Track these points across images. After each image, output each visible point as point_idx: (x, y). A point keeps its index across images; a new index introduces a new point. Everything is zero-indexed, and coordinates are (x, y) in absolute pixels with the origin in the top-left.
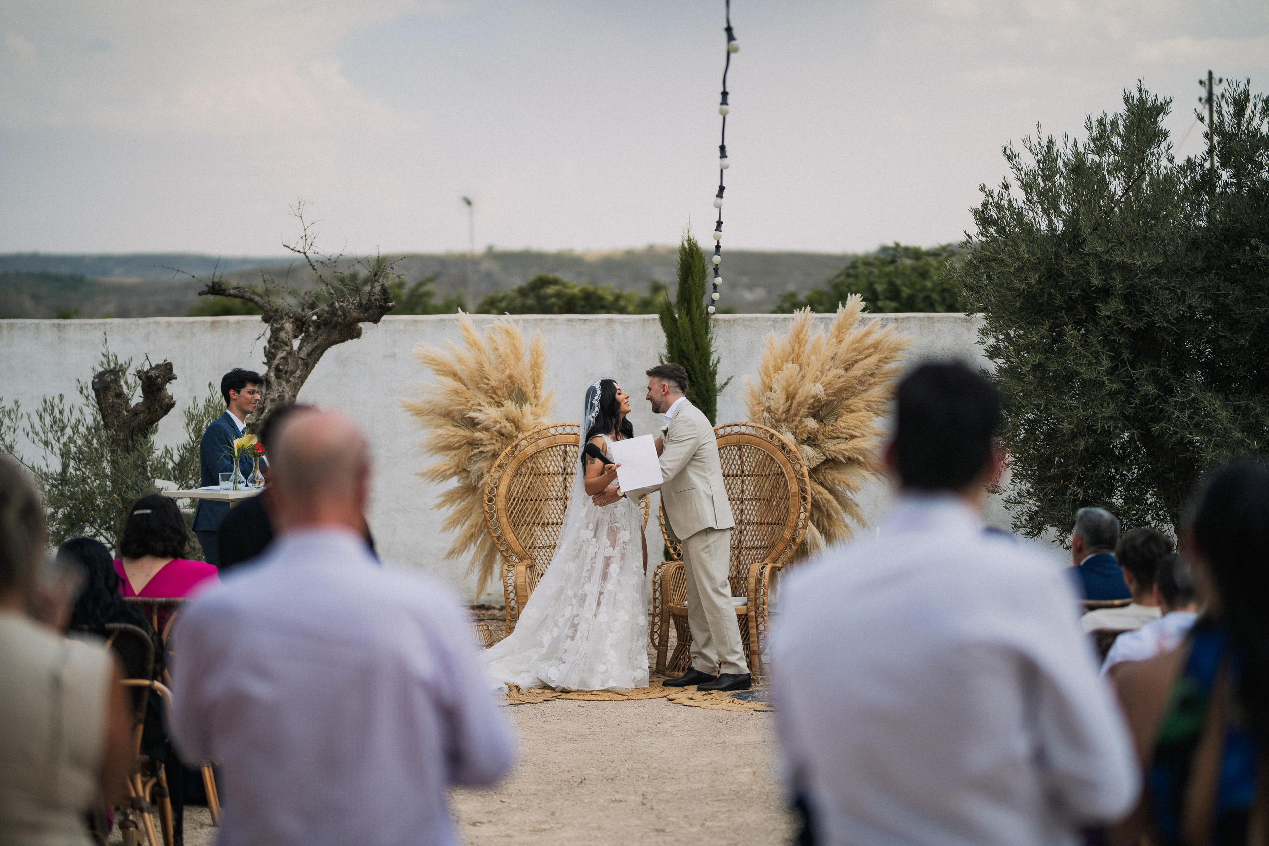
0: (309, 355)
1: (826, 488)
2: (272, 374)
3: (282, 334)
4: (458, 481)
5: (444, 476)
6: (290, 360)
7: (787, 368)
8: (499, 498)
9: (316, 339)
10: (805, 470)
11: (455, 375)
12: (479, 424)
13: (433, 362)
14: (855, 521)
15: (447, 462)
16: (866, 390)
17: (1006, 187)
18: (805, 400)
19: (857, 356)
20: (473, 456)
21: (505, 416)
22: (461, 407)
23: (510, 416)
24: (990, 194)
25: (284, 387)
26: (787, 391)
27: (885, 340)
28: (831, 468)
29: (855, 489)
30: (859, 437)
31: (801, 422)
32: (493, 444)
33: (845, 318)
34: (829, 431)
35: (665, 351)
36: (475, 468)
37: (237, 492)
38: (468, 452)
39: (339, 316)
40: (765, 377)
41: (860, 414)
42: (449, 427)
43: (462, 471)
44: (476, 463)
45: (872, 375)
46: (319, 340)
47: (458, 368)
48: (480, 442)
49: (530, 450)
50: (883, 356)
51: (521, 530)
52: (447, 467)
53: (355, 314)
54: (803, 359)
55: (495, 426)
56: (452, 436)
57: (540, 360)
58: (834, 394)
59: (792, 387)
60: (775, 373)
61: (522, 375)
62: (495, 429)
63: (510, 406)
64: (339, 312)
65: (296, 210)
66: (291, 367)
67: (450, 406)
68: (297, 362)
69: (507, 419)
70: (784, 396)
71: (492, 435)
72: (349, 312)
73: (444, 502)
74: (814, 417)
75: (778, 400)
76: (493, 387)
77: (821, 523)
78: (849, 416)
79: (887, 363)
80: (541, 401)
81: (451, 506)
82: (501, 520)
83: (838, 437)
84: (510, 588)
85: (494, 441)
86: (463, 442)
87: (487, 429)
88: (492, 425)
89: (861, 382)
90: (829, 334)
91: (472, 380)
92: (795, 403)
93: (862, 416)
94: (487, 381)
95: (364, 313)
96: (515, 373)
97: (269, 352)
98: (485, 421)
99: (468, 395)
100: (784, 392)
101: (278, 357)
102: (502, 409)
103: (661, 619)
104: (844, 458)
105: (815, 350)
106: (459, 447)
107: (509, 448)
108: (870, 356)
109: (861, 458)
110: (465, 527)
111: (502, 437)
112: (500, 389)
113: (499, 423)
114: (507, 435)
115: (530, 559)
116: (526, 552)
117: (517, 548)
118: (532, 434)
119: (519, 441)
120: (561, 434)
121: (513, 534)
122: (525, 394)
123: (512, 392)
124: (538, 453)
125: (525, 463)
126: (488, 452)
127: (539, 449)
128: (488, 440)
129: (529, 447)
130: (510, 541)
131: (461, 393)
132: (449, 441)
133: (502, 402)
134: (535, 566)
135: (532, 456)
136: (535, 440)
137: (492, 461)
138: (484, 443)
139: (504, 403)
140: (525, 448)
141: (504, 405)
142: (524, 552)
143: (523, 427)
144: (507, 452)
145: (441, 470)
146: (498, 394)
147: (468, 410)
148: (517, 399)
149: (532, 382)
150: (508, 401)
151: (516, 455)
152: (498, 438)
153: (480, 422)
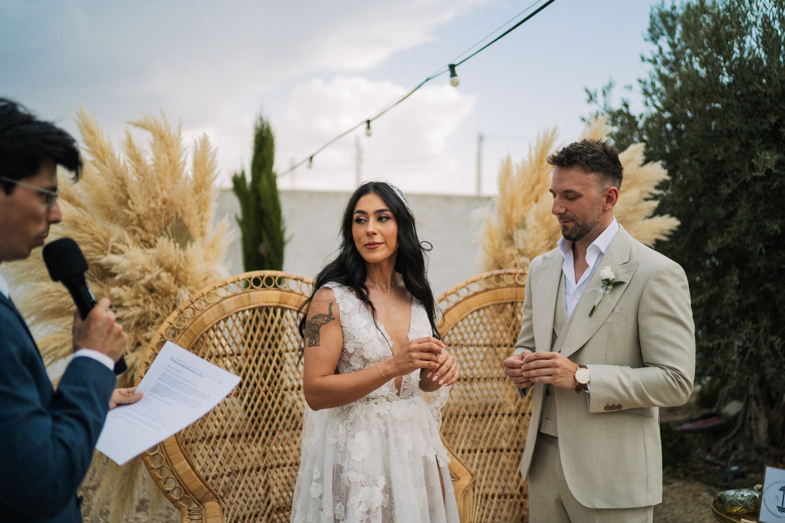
12: (112, 274)
15: (58, 336)
21: (158, 262)
23: (166, 261)
32: (139, 306)
40: (507, 211)
49: (210, 317)
52: (58, 344)
55: (143, 278)
61: (184, 200)
62: (143, 282)
63: (165, 246)
69: (160, 267)
71: (138, 291)
76: (139, 216)
80: (209, 240)
85: (141, 302)
87: (126, 282)
88: (136, 277)
94: (131, 206)
96: (172, 197)
98: (126, 269)
99: (94, 229)
102: (152, 250)
107: (175, 313)
111: (154, 294)
112: (149, 218)
113: (149, 272)
114: (160, 291)
115: (215, 499)
116: (208, 487)
117: (194, 484)
118: (212, 290)
119: (192, 302)
120: (258, 290)
121: (186, 461)
122: (186, 229)
123: (168, 224)
124: (222, 322)
125: (202, 339)
126: (132, 317)
127: (224, 314)
128: (130, 300)
129: (209, 311)
130: (180, 473)
131: (85, 225)
132: (63, 302)
133: (152, 241)
134: (223, 510)
135: (212, 328)
136: (218, 299)
137: (133, 333)
138: (124, 304)
139: (156, 241)
140: (201, 314)
141: (157, 245)
142: (206, 489)
143: (186, 279)
144: (172, 322)
145: (50, 348)
146: (146, 227)
147: (95, 252)
148: (176, 235)
149: (197, 211)
150: (162, 238)
151: (187, 326)
152: (147, 297)
153: (116, 271)
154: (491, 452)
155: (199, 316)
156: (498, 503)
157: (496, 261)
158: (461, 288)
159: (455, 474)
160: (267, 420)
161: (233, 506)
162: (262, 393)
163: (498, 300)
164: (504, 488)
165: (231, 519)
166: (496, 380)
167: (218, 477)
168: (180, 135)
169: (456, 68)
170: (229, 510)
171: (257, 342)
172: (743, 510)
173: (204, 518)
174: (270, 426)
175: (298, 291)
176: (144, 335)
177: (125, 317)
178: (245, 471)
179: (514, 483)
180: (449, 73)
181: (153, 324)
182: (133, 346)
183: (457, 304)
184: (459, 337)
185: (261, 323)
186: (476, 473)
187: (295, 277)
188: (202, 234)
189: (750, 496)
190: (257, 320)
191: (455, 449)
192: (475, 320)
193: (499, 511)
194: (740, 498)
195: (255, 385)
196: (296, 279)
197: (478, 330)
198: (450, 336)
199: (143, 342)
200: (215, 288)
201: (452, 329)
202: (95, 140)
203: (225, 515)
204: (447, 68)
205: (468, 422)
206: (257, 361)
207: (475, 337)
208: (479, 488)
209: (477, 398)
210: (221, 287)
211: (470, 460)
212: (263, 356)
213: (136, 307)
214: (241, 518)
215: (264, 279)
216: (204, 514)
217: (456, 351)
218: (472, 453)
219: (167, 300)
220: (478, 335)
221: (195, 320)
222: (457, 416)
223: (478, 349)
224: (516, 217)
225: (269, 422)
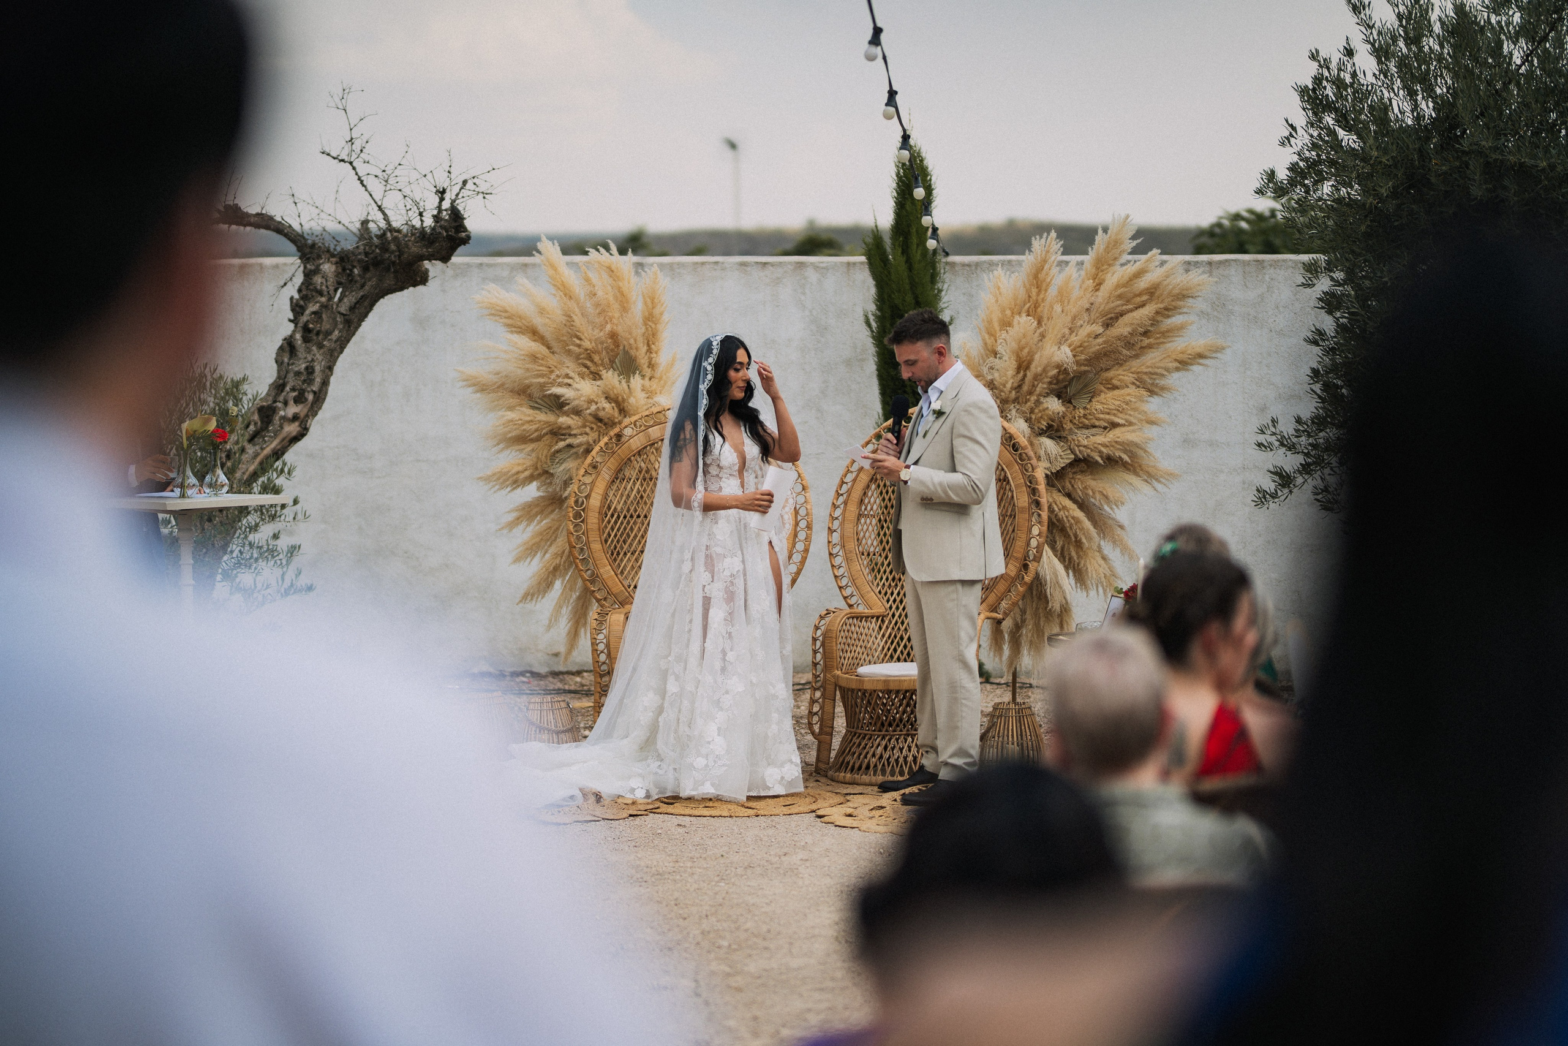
0: (352, 309)
1: (1075, 501)
2: (298, 336)
3: (318, 280)
4: (538, 489)
5: (516, 482)
6: (324, 316)
7: (1019, 323)
8: (590, 514)
9: (363, 286)
10: (1040, 474)
11: (534, 333)
12: (566, 404)
13: (503, 314)
14: (1118, 550)
15: (521, 461)
16: (1137, 356)
17: (1350, 52)
18: (1044, 370)
19: (1123, 305)
20: (558, 451)
21: (604, 393)
22: (541, 380)
23: (611, 393)
24: (1326, 64)
25: (314, 355)
26: (1018, 356)
27: (1165, 283)
28: (1082, 472)
29: (1119, 503)
30: (1123, 425)
31: (1038, 402)
32: (587, 434)
33: (1107, 250)
34: (1079, 417)
35: (872, 307)
36: (559, 470)
37: (187, 501)
38: (551, 447)
39: (393, 252)
40: (987, 336)
41: (1126, 391)
42: (524, 409)
43: (542, 474)
44: (561, 462)
45: (1146, 334)
46: (367, 288)
47: (538, 322)
48: (567, 431)
49: (636, 443)
50: (1162, 306)
51: (622, 560)
52: (520, 468)
53: (415, 249)
54: (1044, 310)
55: (589, 408)
56: (529, 422)
57: (656, 311)
58: (1089, 362)
59: (1026, 350)
60: (1000, 330)
61: (630, 334)
62: (588, 411)
63: (611, 378)
64: (393, 247)
65: (337, 100)
66: (326, 326)
67: (526, 379)
68: (334, 319)
69: (606, 398)
70: (1014, 364)
71: (585, 420)
72: (407, 246)
73: (518, 519)
74: (1059, 397)
75: (1005, 370)
76: (586, 350)
77: (1066, 553)
78: (1110, 394)
79: (1168, 317)
80: (658, 374)
81: (528, 525)
82: (593, 546)
83: (1094, 427)
84: (601, 647)
85: (588, 430)
86: (544, 431)
87: (577, 412)
88: (585, 407)
89: (1129, 345)
90: (1083, 273)
91: (558, 340)
92: (1030, 375)
93: (1129, 395)
94: (578, 342)
95: (427, 247)
96: (620, 330)
97: (297, 305)
98: (574, 399)
99: (551, 362)
100: (1013, 358)
101: (307, 312)
102: (599, 383)
103: (823, 695)
104: (1101, 457)
105: (1063, 296)
106: (538, 439)
107: (606, 439)
108: (1143, 305)
109: (1125, 457)
110: (548, 556)
111: (599, 424)
112: (598, 353)
113: (594, 403)
114: (606, 420)
118: (640, 419)
119: (621, 430)
122: (633, 361)
123: (616, 357)
124: (649, 448)
125: (630, 463)
126: (579, 445)
127: (650, 441)
128: (578, 428)
129: (635, 438)
130: (605, 576)
131: (542, 359)
132: (524, 430)
133: (601, 373)
135: (639, 452)
136: (645, 427)
137: (583, 459)
138: (572, 433)
140: (629, 440)
141: (604, 376)
143: (629, 410)
144: (603, 446)
145: (513, 471)
146: (595, 360)
147: (551, 383)
148: (623, 367)
149: (643, 344)
150: (608, 370)
151: (616, 450)
152: (594, 426)
153: (568, 402)
155: (627, 442)
177: (574, 443)
188: (651, 366)
200: (642, 417)
210: (647, 416)
221: (623, 445)
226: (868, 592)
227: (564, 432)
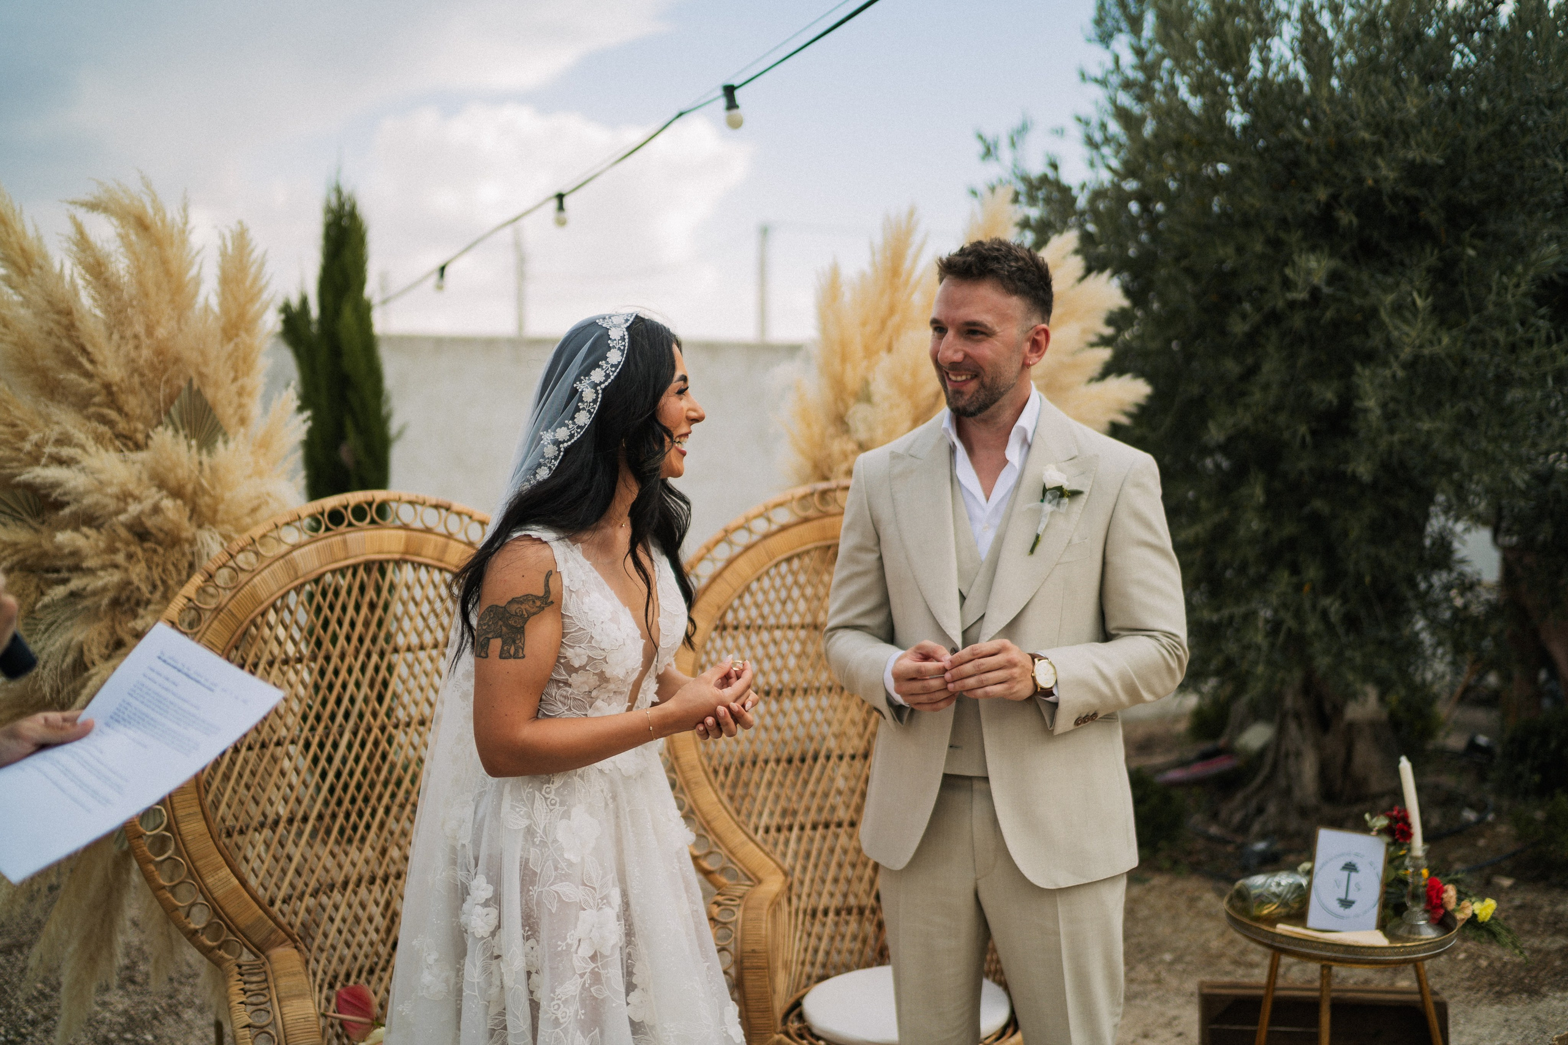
12: (59, 505)
20: (44, 607)
21: (153, 477)
23: (171, 476)
32: (116, 566)
38: (26, 596)
44: (54, 629)
48: (70, 562)
49: (270, 583)
55: (125, 511)
61: (203, 353)
62: (122, 518)
63: (168, 446)
69: (158, 488)
71: (114, 536)
76: (107, 386)
80: (257, 434)
85: (120, 558)
87: (88, 519)
94: (88, 366)
96: (176, 344)
98: (87, 492)
99: (17, 413)
102: (142, 455)
111: (147, 545)
112: (133, 392)
113: (137, 499)
114: (161, 536)
115: (289, 942)
116: (274, 919)
117: (247, 914)
118: (271, 531)
119: (232, 556)
120: (361, 529)
121: (229, 870)
122: (211, 410)
123: (172, 402)
124: (293, 594)
125: (253, 630)
126: (104, 589)
127: (297, 578)
128: (97, 555)
129: (265, 573)
130: (219, 893)
133: (140, 437)
134: (307, 962)
135: (274, 605)
136: (284, 548)
137: (106, 622)
138: (88, 563)
139: (148, 437)
140: (251, 579)
141: (150, 443)
142: (270, 922)
143: (215, 511)
146: (126, 409)
147: (19, 461)
148: (190, 423)
149: (232, 375)
150: (160, 429)
151: (223, 603)
152: (133, 548)
153: (66, 498)
154: (820, 830)
155: (247, 583)
156: (836, 924)
157: (816, 466)
158: (756, 517)
159: (754, 874)
160: (386, 784)
161: (325, 955)
162: (376, 731)
163: (825, 539)
164: (845, 896)
165: (323, 980)
166: (826, 691)
167: (294, 899)
168: (186, 223)
169: (738, 94)
170: (318, 961)
171: (363, 630)
172: (1279, 910)
173: (271, 979)
174: (393, 796)
175: (441, 529)
176: (131, 624)
177: (89, 588)
178: (345, 884)
179: (865, 885)
180: (723, 102)
181: (148, 602)
182: (107, 647)
183: (748, 548)
184: (754, 612)
185: (371, 593)
186: (793, 869)
187: (434, 502)
188: (243, 421)
189: (1290, 885)
190: (362, 589)
191: (752, 826)
192: (783, 578)
193: (838, 938)
194: (1274, 889)
195: (361, 716)
196: (437, 507)
197: (789, 597)
198: (735, 611)
199: (127, 638)
200: (277, 526)
201: (740, 597)
202: (8, 234)
203: (310, 972)
204: (720, 92)
205: (774, 772)
206: (363, 669)
207: (784, 610)
208: (799, 897)
209: (791, 727)
210: (288, 524)
211: (781, 847)
212: (375, 658)
213: (110, 570)
214: (342, 977)
215: (374, 507)
216: (269, 972)
217: (748, 638)
218: (785, 833)
219: (175, 554)
220: (789, 606)
221: (239, 591)
222: (754, 763)
223: (790, 634)
224: (852, 379)
225: (391, 787)
226: (743, 844)
227: (59, 563)
